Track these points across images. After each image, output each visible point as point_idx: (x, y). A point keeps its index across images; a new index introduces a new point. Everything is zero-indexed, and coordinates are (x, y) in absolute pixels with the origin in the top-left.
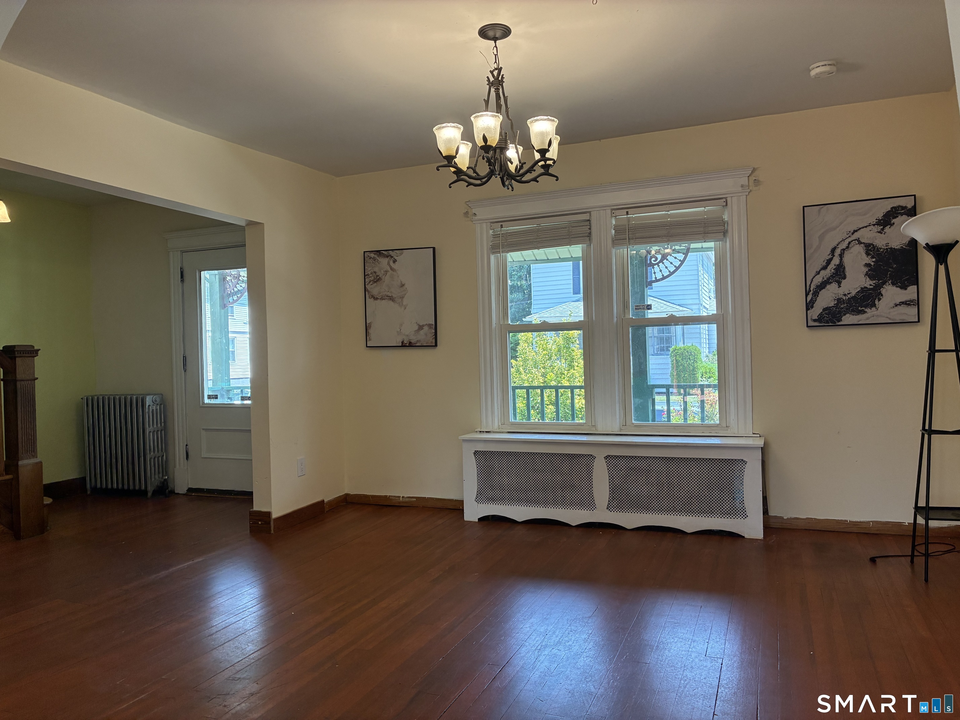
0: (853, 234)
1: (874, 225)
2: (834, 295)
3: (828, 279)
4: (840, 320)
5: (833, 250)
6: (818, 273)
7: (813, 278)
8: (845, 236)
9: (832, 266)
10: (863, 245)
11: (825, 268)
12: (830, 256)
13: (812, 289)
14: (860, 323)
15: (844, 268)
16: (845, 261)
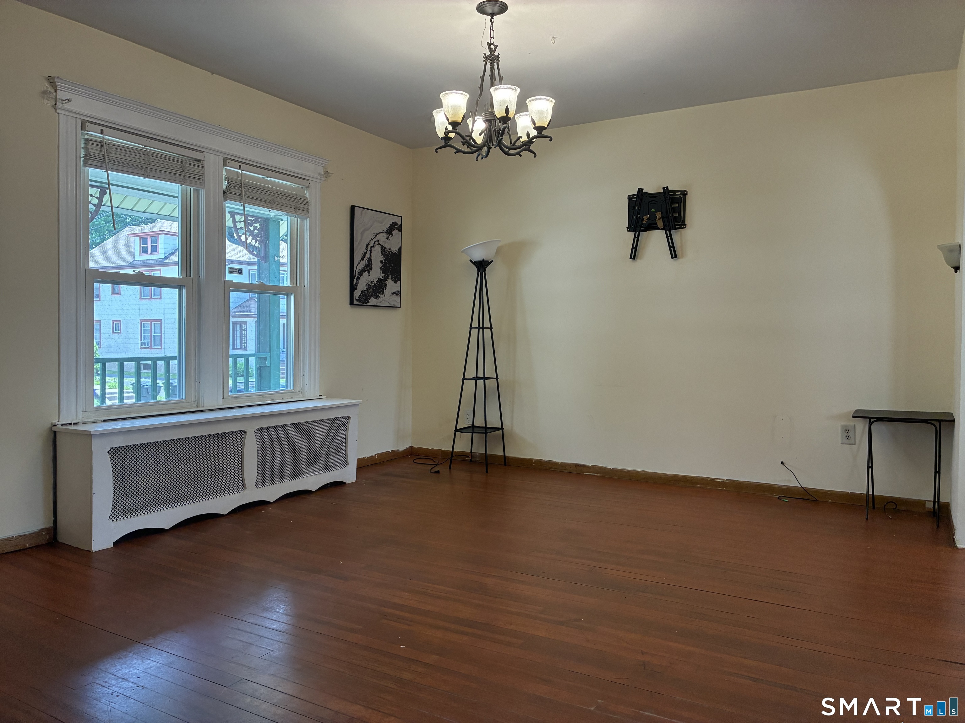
0: (376, 236)
1: (385, 232)
2: (366, 281)
3: (364, 268)
4: (368, 302)
5: (367, 245)
6: (360, 263)
7: (357, 266)
8: (373, 236)
9: (366, 259)
10: (380, 246)
11: (363, 259)
12: (365, 251)
13: (356, 274)
14: (378, 305)
15: (372, 261)
16: (372, 256)
